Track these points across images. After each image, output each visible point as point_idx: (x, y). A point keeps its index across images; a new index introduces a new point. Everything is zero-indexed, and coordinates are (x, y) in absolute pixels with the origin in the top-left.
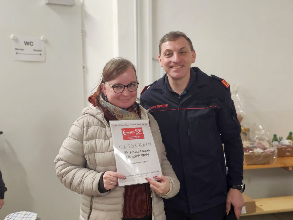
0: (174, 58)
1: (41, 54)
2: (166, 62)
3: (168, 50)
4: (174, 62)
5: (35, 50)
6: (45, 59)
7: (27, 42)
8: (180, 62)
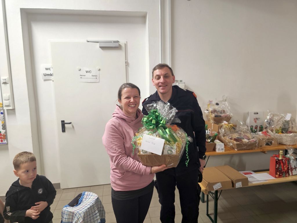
0: (162, 80)
1: (96, 78)
2: (157, 83)
3: (157, 75)
4: (161, 83)
5: (93, 76)
6: (99, 81)
7: (87, 71)
8: (165, 82)
